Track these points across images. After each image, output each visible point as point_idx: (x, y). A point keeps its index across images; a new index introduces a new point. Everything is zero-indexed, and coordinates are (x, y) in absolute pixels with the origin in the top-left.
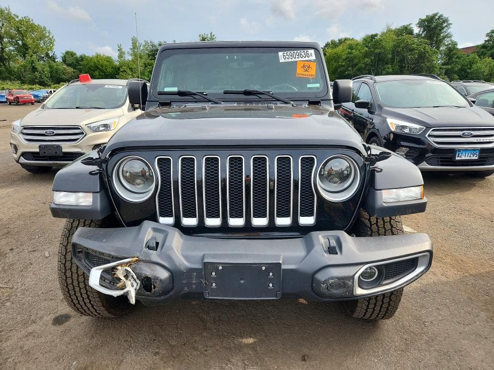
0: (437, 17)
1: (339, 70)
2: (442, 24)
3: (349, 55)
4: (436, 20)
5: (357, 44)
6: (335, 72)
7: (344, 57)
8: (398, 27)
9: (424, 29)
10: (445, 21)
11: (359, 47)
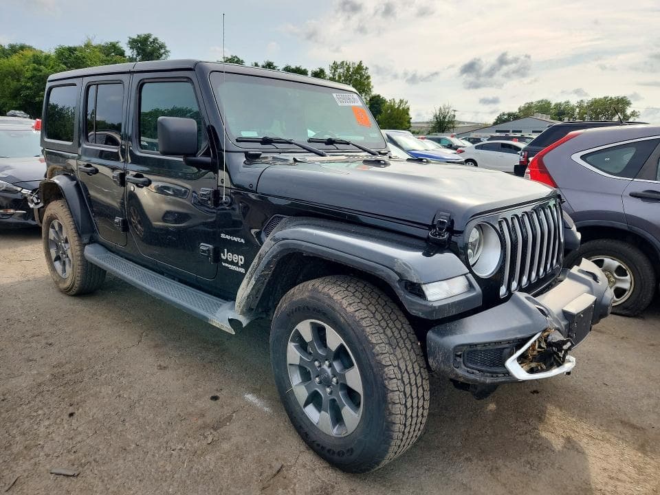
0: (151, 40)
1: (23, 93)
2: (158, 49)
3: (35, 72)
4: (151, 43)
5: (47, 57)
6: (16, 96)
7: (28, 74)
8: (103, 44)
9: (138, 52)
10: (162, 46)
11: (52, 63)
